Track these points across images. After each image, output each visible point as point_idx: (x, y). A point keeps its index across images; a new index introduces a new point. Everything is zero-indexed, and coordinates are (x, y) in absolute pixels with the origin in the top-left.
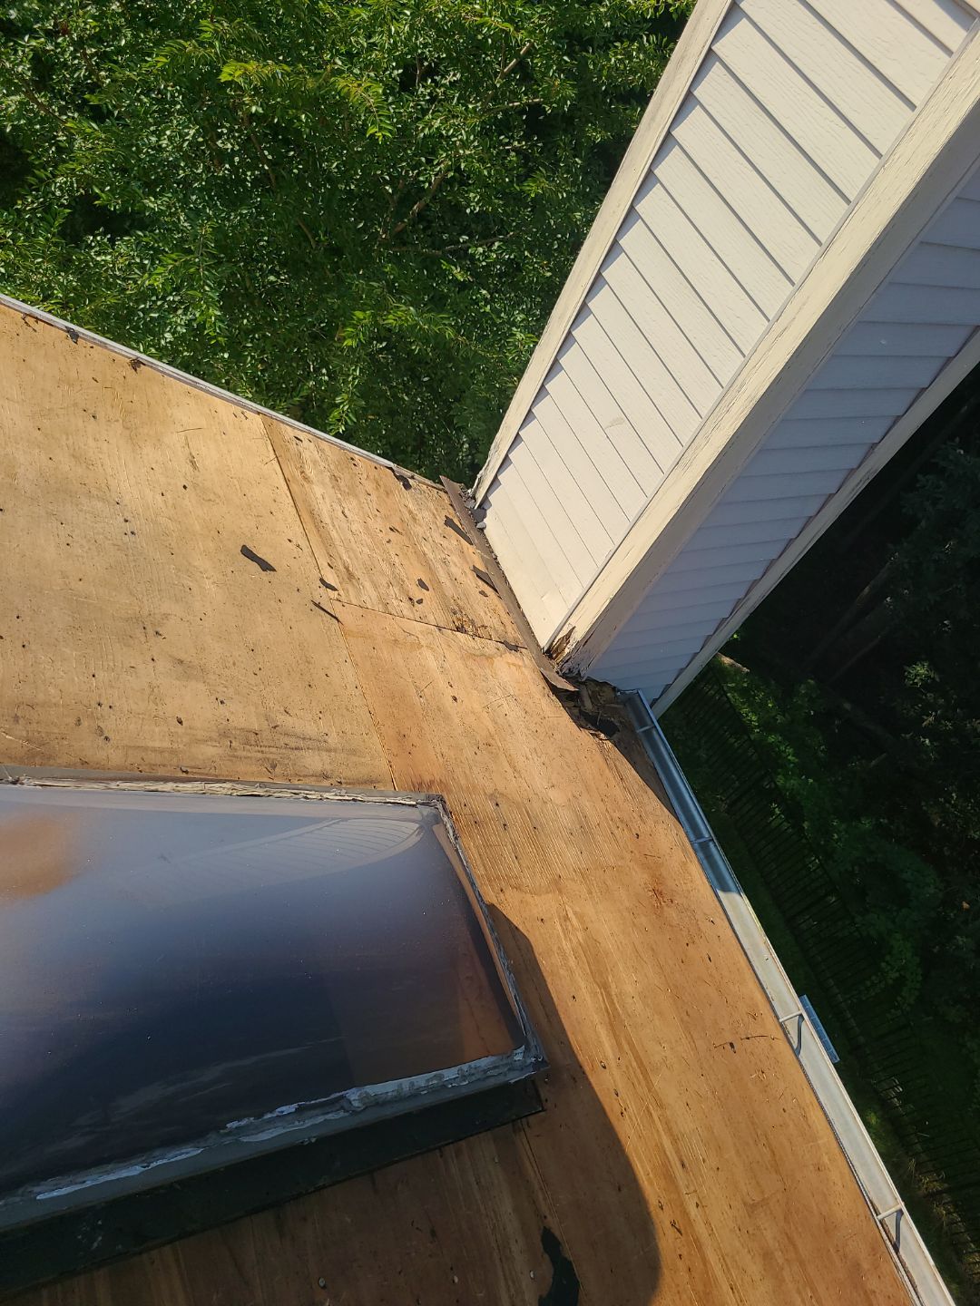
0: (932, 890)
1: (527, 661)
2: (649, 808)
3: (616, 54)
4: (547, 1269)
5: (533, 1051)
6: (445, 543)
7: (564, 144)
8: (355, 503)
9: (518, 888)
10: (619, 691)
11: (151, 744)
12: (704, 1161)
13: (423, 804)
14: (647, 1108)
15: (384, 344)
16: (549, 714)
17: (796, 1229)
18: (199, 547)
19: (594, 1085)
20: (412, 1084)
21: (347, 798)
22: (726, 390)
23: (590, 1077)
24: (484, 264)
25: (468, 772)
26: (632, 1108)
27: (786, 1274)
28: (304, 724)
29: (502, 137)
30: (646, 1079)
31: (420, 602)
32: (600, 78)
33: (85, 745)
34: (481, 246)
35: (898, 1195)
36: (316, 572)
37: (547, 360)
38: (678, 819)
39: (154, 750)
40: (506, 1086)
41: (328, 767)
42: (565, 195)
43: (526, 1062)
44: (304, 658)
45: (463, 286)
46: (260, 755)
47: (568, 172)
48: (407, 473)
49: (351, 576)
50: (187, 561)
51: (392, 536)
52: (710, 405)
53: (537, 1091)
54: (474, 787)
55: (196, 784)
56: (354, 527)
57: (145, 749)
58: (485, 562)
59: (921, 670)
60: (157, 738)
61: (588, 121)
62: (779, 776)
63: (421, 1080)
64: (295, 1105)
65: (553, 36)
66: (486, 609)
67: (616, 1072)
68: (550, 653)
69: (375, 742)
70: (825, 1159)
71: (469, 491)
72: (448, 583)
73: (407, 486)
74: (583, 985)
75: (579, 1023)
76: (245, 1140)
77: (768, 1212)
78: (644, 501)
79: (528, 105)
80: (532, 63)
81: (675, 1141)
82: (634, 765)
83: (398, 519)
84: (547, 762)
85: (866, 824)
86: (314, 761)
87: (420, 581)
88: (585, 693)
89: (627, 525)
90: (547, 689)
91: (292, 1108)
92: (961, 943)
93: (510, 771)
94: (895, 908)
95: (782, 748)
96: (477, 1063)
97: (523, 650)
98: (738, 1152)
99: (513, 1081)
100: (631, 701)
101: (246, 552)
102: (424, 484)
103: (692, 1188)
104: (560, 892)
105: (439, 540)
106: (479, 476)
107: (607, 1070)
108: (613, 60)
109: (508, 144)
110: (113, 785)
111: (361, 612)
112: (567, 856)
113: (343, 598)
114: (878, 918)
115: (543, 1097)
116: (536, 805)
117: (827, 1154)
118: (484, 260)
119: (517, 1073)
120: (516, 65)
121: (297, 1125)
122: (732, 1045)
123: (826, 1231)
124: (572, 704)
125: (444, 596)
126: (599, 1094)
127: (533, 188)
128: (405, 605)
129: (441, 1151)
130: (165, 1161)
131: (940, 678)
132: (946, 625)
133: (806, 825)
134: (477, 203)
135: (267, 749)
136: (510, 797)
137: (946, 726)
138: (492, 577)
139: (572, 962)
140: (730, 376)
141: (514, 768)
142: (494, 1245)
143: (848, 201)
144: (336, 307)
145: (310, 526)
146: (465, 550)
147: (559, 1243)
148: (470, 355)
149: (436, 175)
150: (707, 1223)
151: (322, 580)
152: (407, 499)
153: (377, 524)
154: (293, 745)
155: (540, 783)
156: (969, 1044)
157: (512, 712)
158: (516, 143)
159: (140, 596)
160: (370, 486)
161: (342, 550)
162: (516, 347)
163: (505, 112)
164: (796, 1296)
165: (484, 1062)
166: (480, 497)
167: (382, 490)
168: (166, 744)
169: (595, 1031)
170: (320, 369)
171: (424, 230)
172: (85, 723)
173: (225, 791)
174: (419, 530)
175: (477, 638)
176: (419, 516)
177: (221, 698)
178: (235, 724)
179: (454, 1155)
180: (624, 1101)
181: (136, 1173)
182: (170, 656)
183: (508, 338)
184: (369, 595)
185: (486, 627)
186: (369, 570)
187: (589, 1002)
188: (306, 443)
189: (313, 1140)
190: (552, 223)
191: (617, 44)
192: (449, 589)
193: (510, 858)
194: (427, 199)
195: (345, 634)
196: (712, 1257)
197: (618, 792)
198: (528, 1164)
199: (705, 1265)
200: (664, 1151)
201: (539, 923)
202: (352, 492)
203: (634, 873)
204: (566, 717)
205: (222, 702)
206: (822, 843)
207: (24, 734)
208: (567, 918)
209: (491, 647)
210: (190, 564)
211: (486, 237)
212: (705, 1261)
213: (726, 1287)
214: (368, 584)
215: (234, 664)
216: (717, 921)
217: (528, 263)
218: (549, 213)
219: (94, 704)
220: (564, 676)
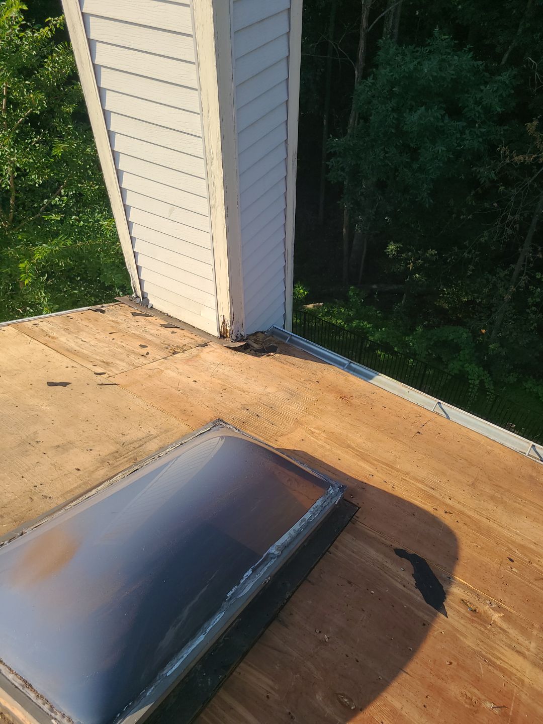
0: (465, 335)
1: (215, 347)
2: (314, 368)
3: (49, 65)
4: (407, 563)
5: (336, 486)
6: (140, 324)
7: (57, 123)
8: (85, 334)
9: (282, 435)
10: (265, 332)
11: (72, 487)
12: (440, 482)
13: (213, 427)
14: (402, 478)
15: (46, 275)
16: (241, 361)
17: (497, 480)
18: (27, 396)
19: (374, 485)
20: (294, 530)
21: (177, 446)
22: (205, 158)
23: (369, 484)
24: (64, 205)
25: (224, 405)
26: (396, 483)
27: (505, 499)
28: (135, 434)
29: (26, 141)
30: (393, 469)
31: (148, 354)
32: (50, 80)
33: (44, 506)
34: (56, 197)
35: (527, 440)
36: (90, 372)
37: (121, 209)
38: (329, 364)
39: (76, 488)
40: (335, 506)
41: (161, 444)
42: (76, 145)
43: (336, 491)
44: (113, 409)
45: (61, 221)
46: (126, 459)
47: (69, 134)
48: (99, 307)
49: (107, 363)
50: (26, 405)
51: (113, 336)
52: (204, 170)
53: (351, 503)
54: (232, 410)
55: (105, 483)
56: (92, 343)
57: (71, 490)
58: (165, 319)
59: (392, 247)
60: (73, 483)
61: (60, 106)
62: (370, 337)
63: (297, 526)
64: (251, 570)
65: (13, 76)
66: (179, 338)
67: (379, 475)
68: (222, 336)
69: (173, 421)
70: (489, 448)
71: (133, 295)
72: (154, 338)
73: (103, 312)
74: (339, 452)
75: (349, 467)
76: (240, 596)
77: (481, 482)
78: (209, 236)
79: (27, 116)
80: (13, 96)
81: (422, 482)
82: (294, 356)
83: (110, 328)
84: (255, 379)
85: (419, 329)
86: (153, 446)
87: (140, 345)
88: (251, 342)
89: (211, 252)
90: (233, 352)
91: (250, 572)
92: (493, 347)
93: (242, 393)
94: (457, 355)
95: (362, 324)
96: (316, 504)
97: (209, 343)
98: (451, 469)
99: (336, 503)
100: (274, 332)
101: (51, 384)
102: (110, 306)
103: (443, 495)
104: (302, 424)
105: (136, 324)
106: (132, 285)
107: (374, 476)
108: (49, 68)
109: (32, 142)
110: (68, 507)
111: (124, 374)
112: (294, 409)
113: (111, 374)
114: (453, 364)
115: (356, 504)
116: (264, 399)
117: (488, 445)
118: (62, 203)
119: (336, 498)
120: (7, 102)
121: (258, 577)
122: (418, 432)
123: (509, 473)
124: (249, 350)
125: (157, 345)
126: (377, 487)
127: (58, 151)
128: (142, 360)
129: (329, 552)
130: (211, 626)
131: (402, 244)
132: (387, 219)
133: (396, 349)
134: (38, 178)
135: (127, 455)
136: (251, 403)
137: (419, 263)
138: (172, 323)
139: (328, 447)
140: (202, 151)
141: (244, 392)
142: (378, 569)
143: (191, 36)
144: (10, 272)
145: (71, 356)
146: (151, 320)
147: (405, 551)
148: (89, 248)
149: (9, 179)
150: (459, 502)
151: (95, 373)
152: (108, 316)
153: (102, 336)
154: (137, 446)
155: (259, 389)
156: (527, 387)
157: (225, 370)
158: (35, 139)
159: (17, 432)
160: (85, 323)
161: (94, 356)
162: (107, 229)
163: (18, 128)
164: (515, 504)
165: (319, 503)
166: (140, 294)
167: (93, 321)
168: (80, 482)
169: (358, 465)
170: (25, 309)
171: (24, 208)
172: (35, 498)
173: (121, 477)
174: (124, 326)
175: (186, 352)
176: (119, 320)
177: (89, 449)
178: (104, 454)
179: (336, 550)
180: (391, 482)
181: (203, 638)
182: (51, 447)
183: (101, 228)
184: (123, 365)
185: (186, 345)
186: (114, 356)
187: (347, 456)
188: (41, 324)
189: (269, 578)
190: (80, 162)
191: (46, 60)
192: (158, 341)
193: (270, 426)
194: (14, 194)
195: (125, 387)
196: (471, 513)
197: (296, 371)
198: (369, 532)
199: (470, 518)
200: (421, 489)
201: (302, 442)
202: (79, 330)
203: (327, 397)
204: (250, 357)
205: (91, 450)
206: (408, 351)
207: (10, 520)
208: (312, 432)
209: (194, 351)
210: (28, 405)
211: (55, 192)
212: (469, 517)
213: (485, 520)
214: (118, 362)
215: (83, 431)
216: (377, 391)
217: (83, 189)
218: (75, 159)
219: (33, 488)
220: (236, 341)
